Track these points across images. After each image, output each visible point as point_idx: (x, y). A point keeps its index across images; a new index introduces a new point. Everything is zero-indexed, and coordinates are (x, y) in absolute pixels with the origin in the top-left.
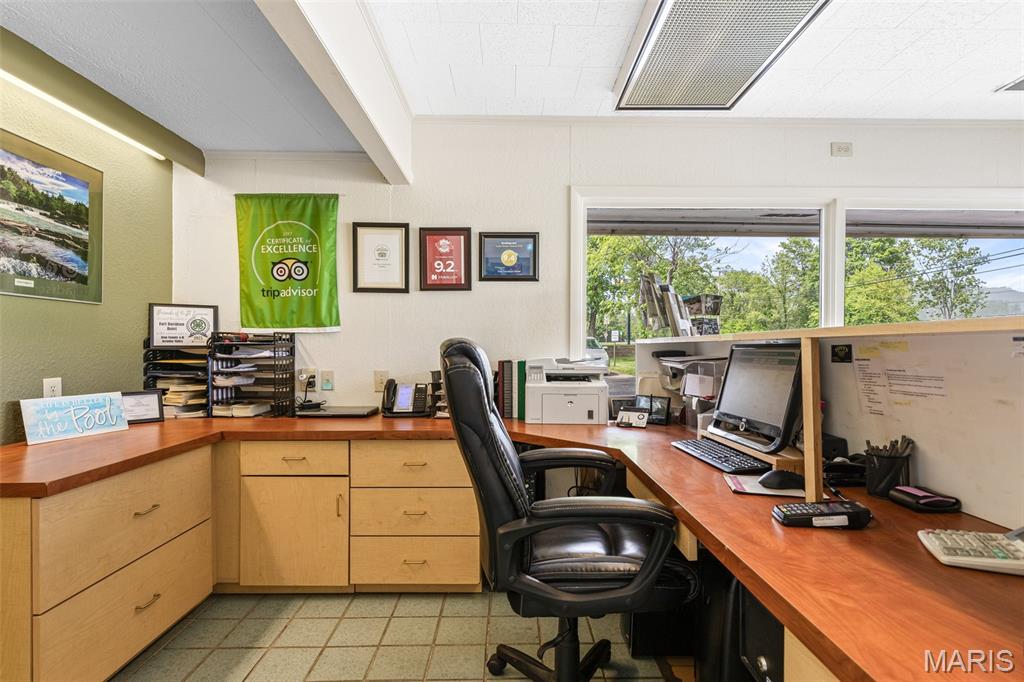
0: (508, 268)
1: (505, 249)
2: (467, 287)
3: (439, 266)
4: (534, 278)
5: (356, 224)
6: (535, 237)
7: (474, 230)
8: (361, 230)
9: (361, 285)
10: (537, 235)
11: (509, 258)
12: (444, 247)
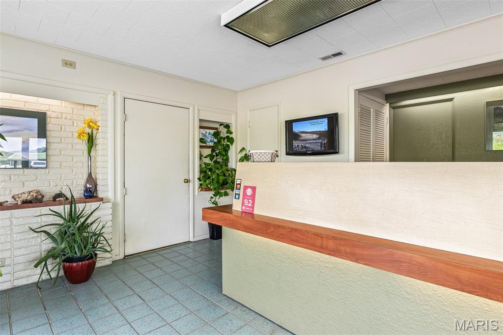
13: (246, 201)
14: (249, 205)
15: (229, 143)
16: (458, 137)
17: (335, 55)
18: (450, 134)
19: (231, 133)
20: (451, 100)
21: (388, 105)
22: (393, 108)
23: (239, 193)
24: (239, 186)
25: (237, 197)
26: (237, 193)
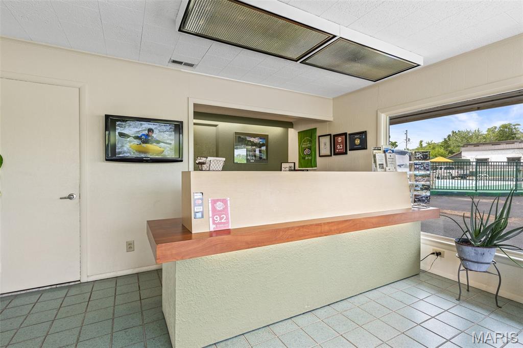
0: (357, 145)
1: (356, 139)
2: (346, 153)
3: (338, 147)
4: (366, 149)
5: (319, 136)
6: (365, 133)
7: (348, 133)
8: (320, 138)
9: (321, 155)
10: (366, 131)
11: (358, 142)
12: (340, 139)
13: (217, 218)
14: (222, 221)
20: (216, 126)
23: (202, 210)
24: (200, 202)
25: (199, 215)
26: (198, 211)
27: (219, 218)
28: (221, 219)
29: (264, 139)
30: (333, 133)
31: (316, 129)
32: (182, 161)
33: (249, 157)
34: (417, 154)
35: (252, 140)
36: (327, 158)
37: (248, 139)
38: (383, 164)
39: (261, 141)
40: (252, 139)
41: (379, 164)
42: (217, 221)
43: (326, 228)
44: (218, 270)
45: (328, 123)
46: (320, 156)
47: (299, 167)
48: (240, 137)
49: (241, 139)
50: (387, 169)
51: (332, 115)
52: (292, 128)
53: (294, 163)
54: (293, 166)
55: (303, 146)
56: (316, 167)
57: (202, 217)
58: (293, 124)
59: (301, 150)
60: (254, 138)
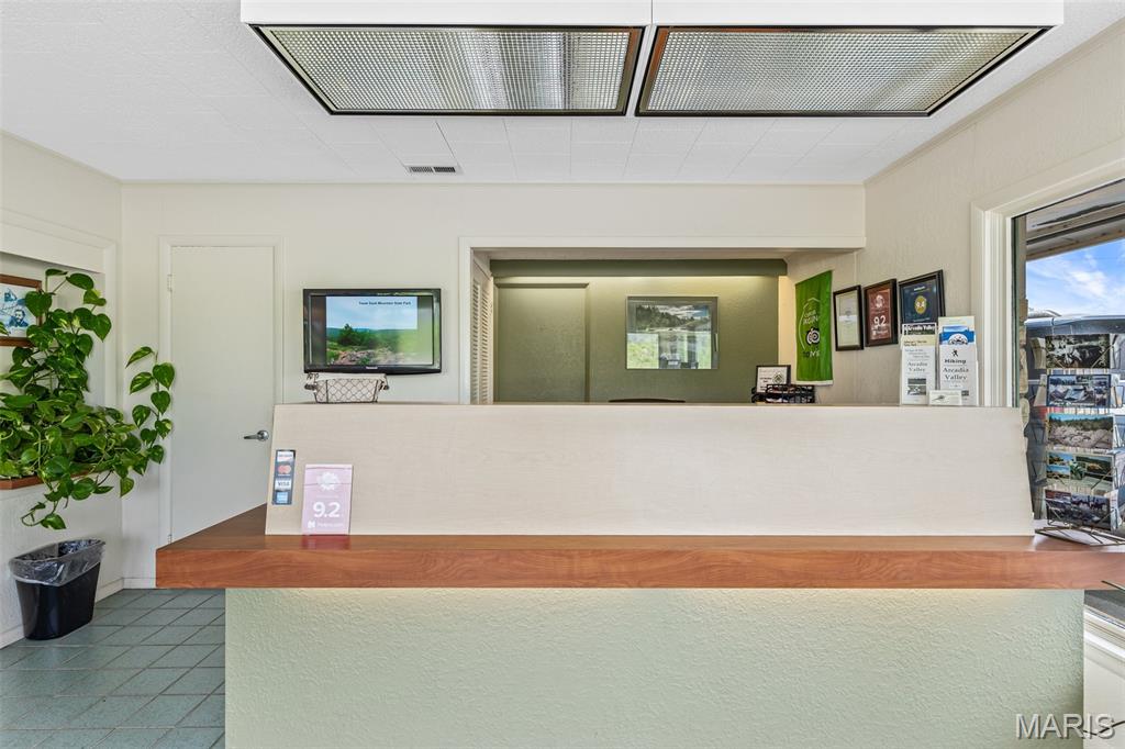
0: (920, 317)
1: (917, 296)
2: (894, 340)
3: (877, 321)
5: (835, 294)
6: (938, 277)
7: (899, 280)
8: (837, 298)
9: (840, 344)
10: (940, 273)
11: (921, 305)
12: (879, 302)
13: (319, 507)
14: (332, 515)
15: (91, 333)
16: (593, 347)
17: (439, 169)
18: (582, 341)
19: (102, 302)
20: (584, 286)
21: (492, 279)
22: (499, 286)
23: (289, 487)
24: (288, 469)
25: (282, 498)
26: (282, 487)
27: (323, 509)
28: (329, 510)
29: (706, 307)
30: (865, 283)
31: (829, 273)
32: (439, 371)
33: (664, 355)
34: (1056, 344)
35: (672, 313)
36: (854, 353)
37: (662, 309)
38: (923, 381)
39: (695, 315)
40: (672, 311)
41: (911, 381)
42: (319, 513)
43: (590, 565)
44: (315, 623)
45: (855, 253)
46: (838, 349)
47: (798, 379)
48: (640, 308)
49: (644, 314)
50: (933, 395)
51: (863, 232)
52: (785, 274)
53: (789, 367)
54: (785, 375)
55: (805, 322)
56: (831, 378)
57: (289, 502)
58: (786, 265)
59: (803, 331)
60: (677, 306)
